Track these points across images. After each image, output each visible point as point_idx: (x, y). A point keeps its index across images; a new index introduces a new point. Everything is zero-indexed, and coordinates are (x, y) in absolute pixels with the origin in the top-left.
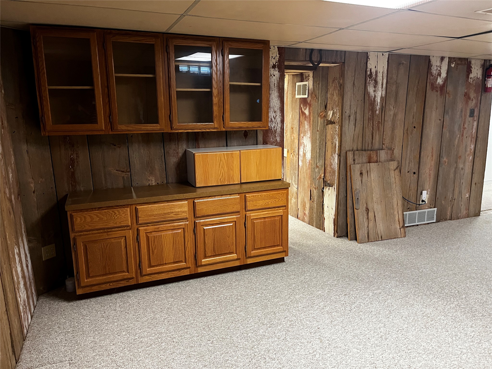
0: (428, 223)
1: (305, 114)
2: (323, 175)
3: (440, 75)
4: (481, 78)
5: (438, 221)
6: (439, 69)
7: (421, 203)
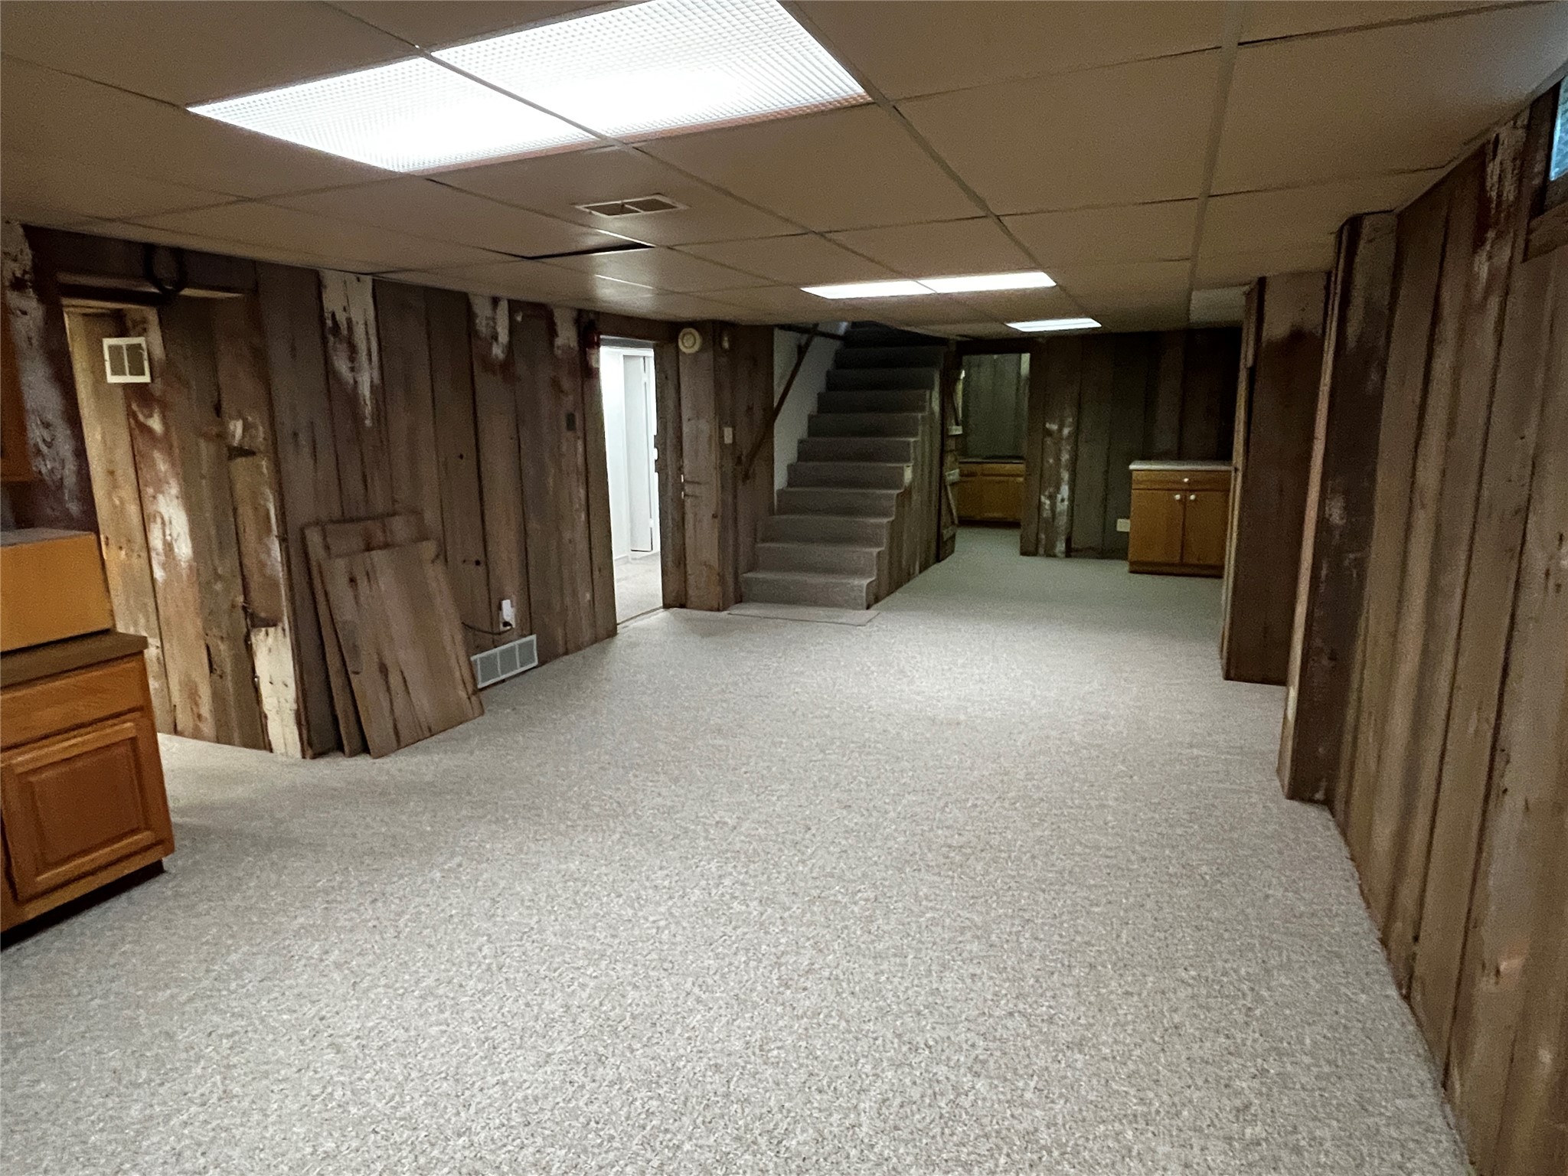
0: (524, 672)
1: (149, 431)
2: (240, 599)
3: (495, 337)
4: (577, 348)
5: (542, 663)
6: (491, 323)
7: (502, 628)
